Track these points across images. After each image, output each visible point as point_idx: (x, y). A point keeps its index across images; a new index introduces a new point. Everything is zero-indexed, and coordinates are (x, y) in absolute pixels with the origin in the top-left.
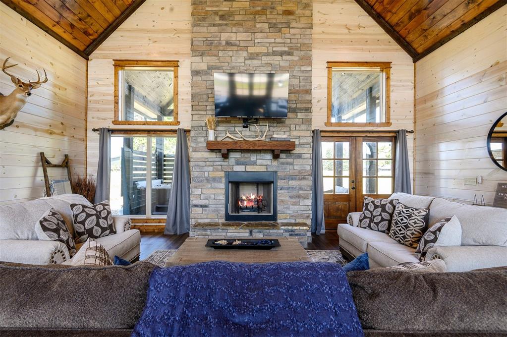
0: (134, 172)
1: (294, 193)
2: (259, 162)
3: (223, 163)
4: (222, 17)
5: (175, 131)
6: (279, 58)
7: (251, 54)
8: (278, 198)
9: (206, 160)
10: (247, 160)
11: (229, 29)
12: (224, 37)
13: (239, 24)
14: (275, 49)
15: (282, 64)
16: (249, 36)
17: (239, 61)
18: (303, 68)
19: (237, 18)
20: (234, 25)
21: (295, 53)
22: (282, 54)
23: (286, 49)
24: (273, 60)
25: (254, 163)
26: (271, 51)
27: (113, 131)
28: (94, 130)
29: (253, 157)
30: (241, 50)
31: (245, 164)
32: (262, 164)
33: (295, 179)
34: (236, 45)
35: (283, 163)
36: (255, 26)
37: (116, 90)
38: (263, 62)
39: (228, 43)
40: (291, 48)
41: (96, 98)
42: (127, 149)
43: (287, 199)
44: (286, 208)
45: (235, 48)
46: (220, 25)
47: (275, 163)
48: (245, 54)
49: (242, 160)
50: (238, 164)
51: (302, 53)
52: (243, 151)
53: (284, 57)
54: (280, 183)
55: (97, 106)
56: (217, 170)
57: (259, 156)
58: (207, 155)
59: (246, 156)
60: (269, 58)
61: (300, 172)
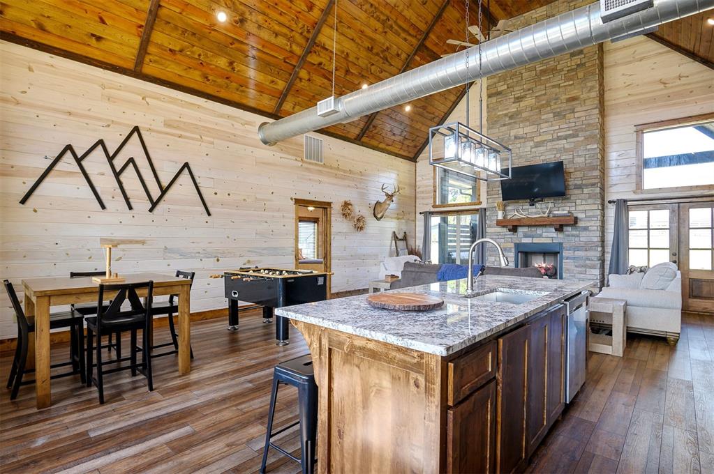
0: (449, 244)
1: (581, 262)
2: (544, 234)
3: (513, 236)
4: (511, 118)
5: (477, 210)
6: (564, 141)
7: (537, 142)
8: (564, 266)
9: (498, 234)
10: (534, 233)
11: (518, 126)
12: (513, 133)
13: (526, 120)
14: (559, 134)
15: (567, 146)
16: (534, 128)
17: (526, 150)
18: (588, 147)
19: (524, 115)
20: (522, 122)
21: (580, 134)
22: (566, 138)
23: (571, 132)
24: (558, 144)
25: (541, 236)
26: (555, 136)
27: (432, 213)
28: (421, 213)
29: (539, 231)
30: (528, 141)
31: (532, 237)
32: (548, 236)
33: (581, 250)
34: (522, 138)
35: (568, 236)
36: (540, 119)
37: (435, 182)
38: (548, 148)
39: (516, 138)
40: (577, 130)
41: (421, 189)
42: (443, 224)
43: (573, 268)
44: (572, 276)
45: (523, 140)
46: (509, 124)
47: (560, 235)
48: (532, 143)
49: (529, 233)
50: (526, 236)
51: (588, 133)
52: (529, 226)
53: (569, 140)
54: (565, 254)
55: (422, 195)
56: (508, 242)
57: (544, 229)
58: (499, 229)
59: (533, 229)
60: (555, 143)
61: (586, 243)
